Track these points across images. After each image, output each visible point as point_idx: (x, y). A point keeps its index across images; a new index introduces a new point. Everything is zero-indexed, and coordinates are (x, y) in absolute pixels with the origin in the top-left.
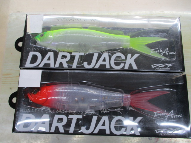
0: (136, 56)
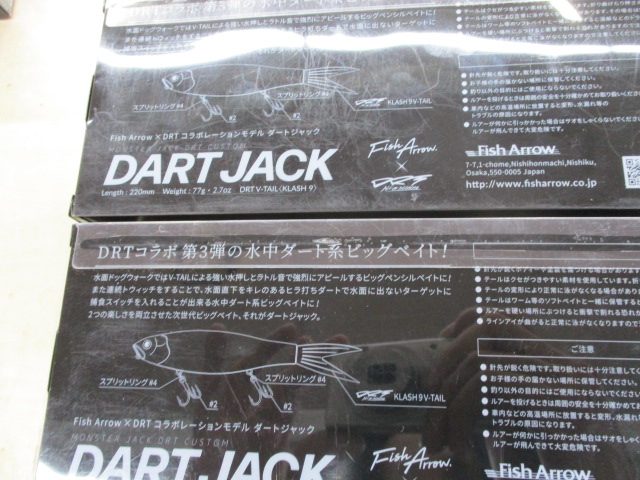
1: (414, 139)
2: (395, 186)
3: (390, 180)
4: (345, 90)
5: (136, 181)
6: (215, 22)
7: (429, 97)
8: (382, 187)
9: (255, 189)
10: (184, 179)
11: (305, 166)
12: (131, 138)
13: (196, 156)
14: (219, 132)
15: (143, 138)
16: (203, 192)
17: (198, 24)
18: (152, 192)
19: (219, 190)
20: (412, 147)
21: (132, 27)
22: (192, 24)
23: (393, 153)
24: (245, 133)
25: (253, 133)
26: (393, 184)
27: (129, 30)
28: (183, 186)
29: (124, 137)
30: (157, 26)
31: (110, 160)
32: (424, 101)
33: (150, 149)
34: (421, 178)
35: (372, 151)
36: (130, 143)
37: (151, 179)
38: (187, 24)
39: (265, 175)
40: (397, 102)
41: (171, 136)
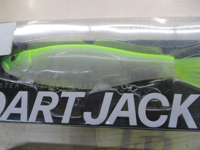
0: (192, 98)
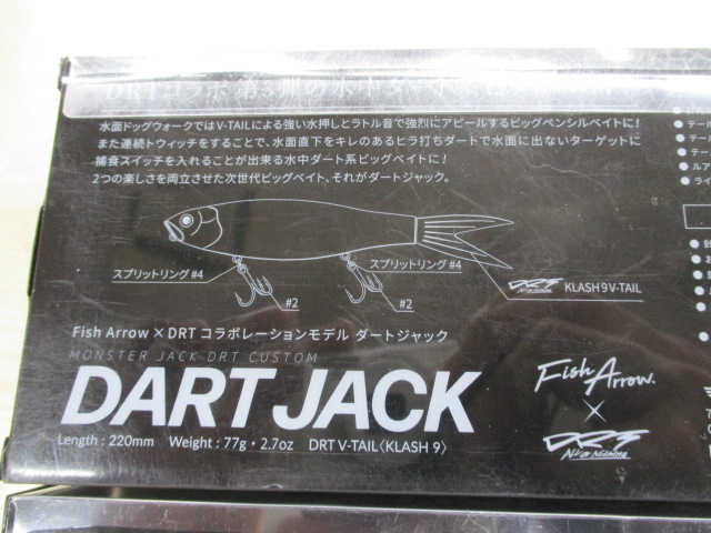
1: (613, 360)
2: (586, 449)
3: (577, 436)
4: (488, 259)
5: (120, 419)
6: (256, 118)
7: (636, 280)
8: (563, 449)
9: (335, 445)
10: (207, 419)
11: (423, 402)
12: (110, 332)
13: (227, 375)
14: (269, 330)
15: (132, 334)
16: (243, 448)
17: (225, 119)
18: (150, 442)
19: (270, 443)
20: (609, 374)
21: (109, 121)
22: (215, 119)
23: (579, 383)
24: (314, 333)
25: (329, 333)
26: (581, 445)
27: (105, 126)
28: (206, 432)
29: (97, 331)
30: (155, 120)
31: (73, 376)
32: (628, 288)
33: (143, 356)
34: (629, 436)
35: (542, 379)
36: (107, 343)
37: (148, 415)
38: (208, 119)
39: (352, 417)
40: (581, 287)
41: (182, 333)
